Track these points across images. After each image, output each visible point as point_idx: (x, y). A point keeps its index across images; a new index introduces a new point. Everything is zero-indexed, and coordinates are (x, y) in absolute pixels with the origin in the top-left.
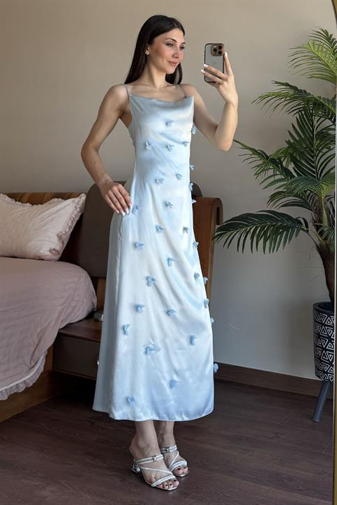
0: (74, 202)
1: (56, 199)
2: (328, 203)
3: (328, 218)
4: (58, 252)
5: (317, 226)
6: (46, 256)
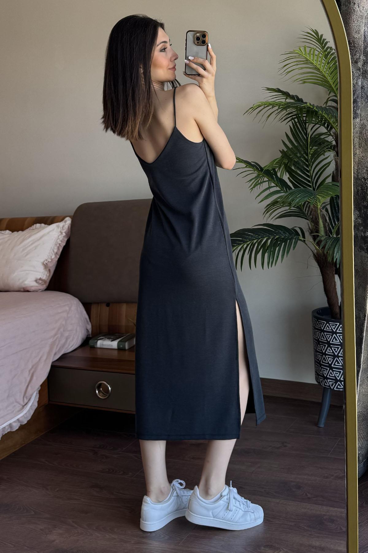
0: (58, 227)
1: (38, 225)
2: (324, 211)
3: (325, 227)
4: (44, 281)
5: (314, 236)
6: (32, 286)
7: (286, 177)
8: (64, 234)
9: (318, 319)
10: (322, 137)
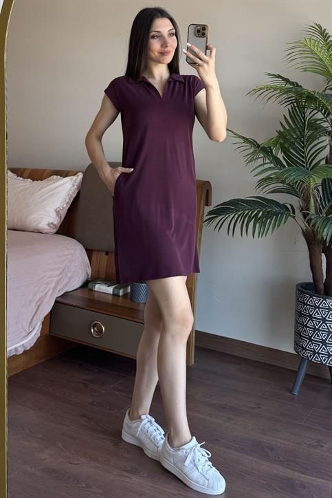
0: (71, 179)
1: (55, 177)
2: (315, 191)
3: (315, 206)
5: (304, 213)
6: (44, 229)
7: (280, 156)
8: (76, 187)
9: (302, 292)
10: (318, 122)
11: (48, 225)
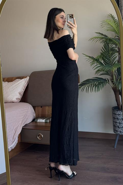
0: (24, 80)
1: (17, 79)
2: (115, 73)
3: (115, 78)
4: (19, 99)
5: (112, 81)
6: (15, 101)
7: (102, 62)
8: (27, 82)
9: (114, 110)
10: (114, 48)
11: (16, 99)
